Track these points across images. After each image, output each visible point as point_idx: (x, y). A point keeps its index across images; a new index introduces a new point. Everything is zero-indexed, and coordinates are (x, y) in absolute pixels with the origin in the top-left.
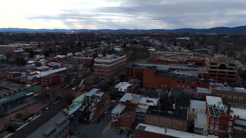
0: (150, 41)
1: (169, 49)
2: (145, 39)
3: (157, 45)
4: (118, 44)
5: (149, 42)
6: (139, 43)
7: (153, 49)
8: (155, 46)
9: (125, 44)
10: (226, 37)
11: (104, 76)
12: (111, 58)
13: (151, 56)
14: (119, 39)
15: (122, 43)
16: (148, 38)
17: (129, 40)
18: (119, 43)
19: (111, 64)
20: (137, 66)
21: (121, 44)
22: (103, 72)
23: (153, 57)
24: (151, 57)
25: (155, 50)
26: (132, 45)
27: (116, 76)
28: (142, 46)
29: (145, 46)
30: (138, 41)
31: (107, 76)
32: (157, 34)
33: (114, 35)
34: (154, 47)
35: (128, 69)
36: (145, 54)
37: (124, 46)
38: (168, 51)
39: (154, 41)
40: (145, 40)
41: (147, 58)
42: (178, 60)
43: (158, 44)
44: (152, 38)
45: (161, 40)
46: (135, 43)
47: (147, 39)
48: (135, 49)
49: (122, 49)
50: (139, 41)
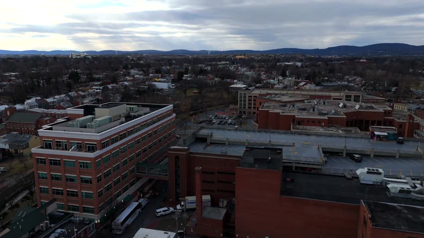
0: (232, 68)
1: (274, 85)
2: (220, 64)
3: (247, 77)
4: (165, 75)
5: (229, 70)
6: (211, 72)
7: (239, 84)
8: (242, 78)
9: (181, 75)
10: (361, 60)
11: (74, 198)
12: (111, 120)
13: (241, 101)
14: (170, 65)
15: (174, 73)
16: (227, 64)
17: (190, 68)
18: (168, 72)
19: (104, 145)
20: (208, 141)
21: (172, 75)
22: (72, 180)
23: (245, 105)
24: (241, 104)
25: (244, 87)
26: (197, 75)
27: (132, 184)
28: (216, 79)
29: (223, 78)
30: (207, 69)
31: (87, 195)
32: (240, 57)
33: (163, 59)
34: (242, 81)
35: (177, 157)
36: (226, 96)
37: (178, 80)
38: (272, 87)
39: (238, 69)
40: (220, 66)
41: (232, 106)
42: (321, 114)
43: (249, 73)
44: (234, 64)
45: (252, 68)
46: (202, 72)
47: (224, 64)
48: (201, 86)
49: (172, 86)
50: (209, 68)
